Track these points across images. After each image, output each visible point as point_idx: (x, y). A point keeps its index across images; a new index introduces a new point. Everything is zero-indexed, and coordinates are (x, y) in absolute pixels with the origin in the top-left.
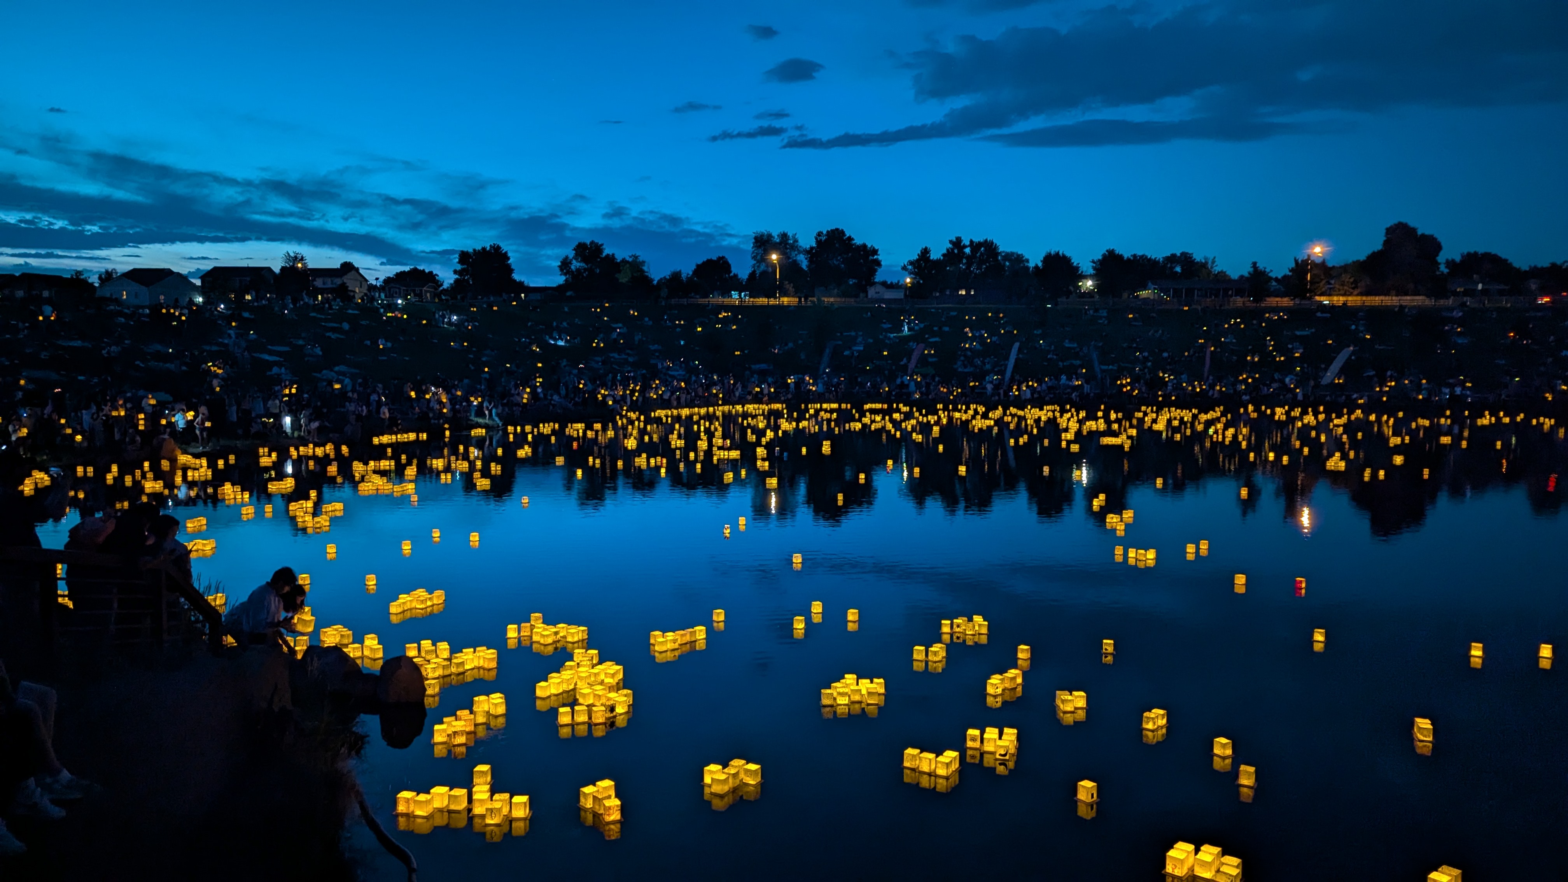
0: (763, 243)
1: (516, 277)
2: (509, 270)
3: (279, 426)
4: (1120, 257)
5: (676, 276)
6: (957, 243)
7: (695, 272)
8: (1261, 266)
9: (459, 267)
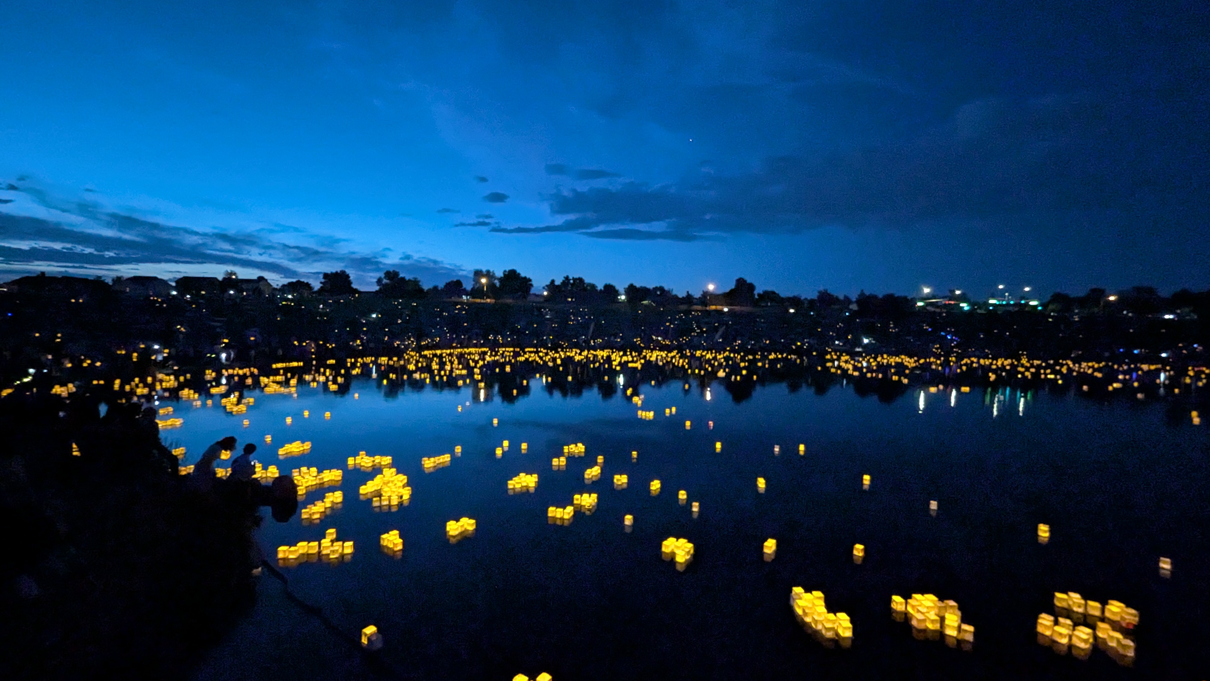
0: (478, 274)
1: (354, 286)
2: (350, 283)
3: (218, 358)
4: (635, 287)
5: (435, 288)
6: (567, 278)
7: (446, 286)
8: (690, 293)
9: (323, 280)
